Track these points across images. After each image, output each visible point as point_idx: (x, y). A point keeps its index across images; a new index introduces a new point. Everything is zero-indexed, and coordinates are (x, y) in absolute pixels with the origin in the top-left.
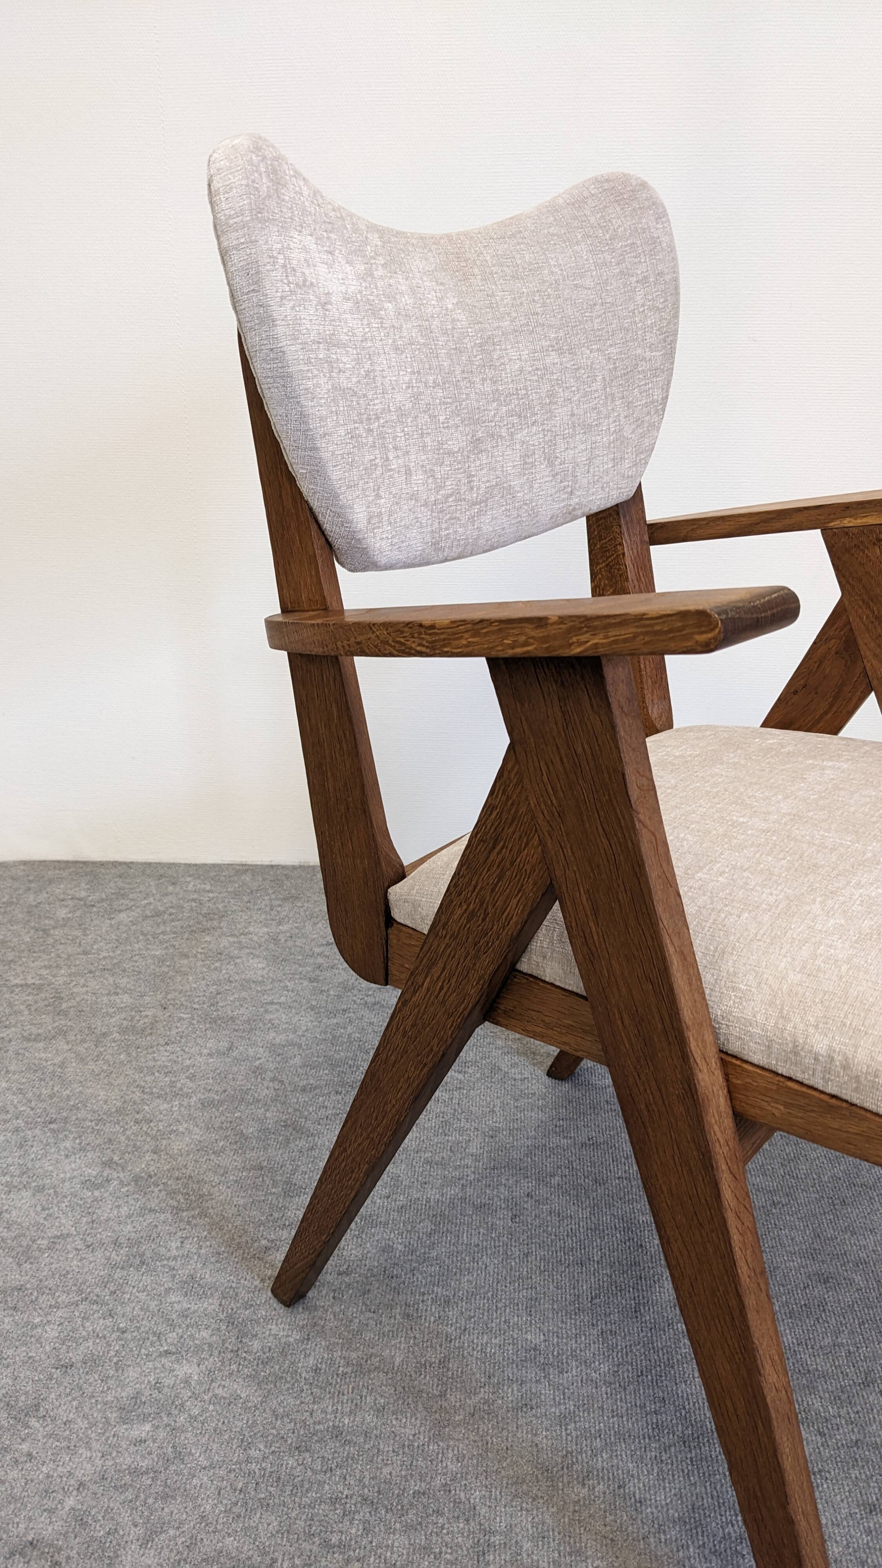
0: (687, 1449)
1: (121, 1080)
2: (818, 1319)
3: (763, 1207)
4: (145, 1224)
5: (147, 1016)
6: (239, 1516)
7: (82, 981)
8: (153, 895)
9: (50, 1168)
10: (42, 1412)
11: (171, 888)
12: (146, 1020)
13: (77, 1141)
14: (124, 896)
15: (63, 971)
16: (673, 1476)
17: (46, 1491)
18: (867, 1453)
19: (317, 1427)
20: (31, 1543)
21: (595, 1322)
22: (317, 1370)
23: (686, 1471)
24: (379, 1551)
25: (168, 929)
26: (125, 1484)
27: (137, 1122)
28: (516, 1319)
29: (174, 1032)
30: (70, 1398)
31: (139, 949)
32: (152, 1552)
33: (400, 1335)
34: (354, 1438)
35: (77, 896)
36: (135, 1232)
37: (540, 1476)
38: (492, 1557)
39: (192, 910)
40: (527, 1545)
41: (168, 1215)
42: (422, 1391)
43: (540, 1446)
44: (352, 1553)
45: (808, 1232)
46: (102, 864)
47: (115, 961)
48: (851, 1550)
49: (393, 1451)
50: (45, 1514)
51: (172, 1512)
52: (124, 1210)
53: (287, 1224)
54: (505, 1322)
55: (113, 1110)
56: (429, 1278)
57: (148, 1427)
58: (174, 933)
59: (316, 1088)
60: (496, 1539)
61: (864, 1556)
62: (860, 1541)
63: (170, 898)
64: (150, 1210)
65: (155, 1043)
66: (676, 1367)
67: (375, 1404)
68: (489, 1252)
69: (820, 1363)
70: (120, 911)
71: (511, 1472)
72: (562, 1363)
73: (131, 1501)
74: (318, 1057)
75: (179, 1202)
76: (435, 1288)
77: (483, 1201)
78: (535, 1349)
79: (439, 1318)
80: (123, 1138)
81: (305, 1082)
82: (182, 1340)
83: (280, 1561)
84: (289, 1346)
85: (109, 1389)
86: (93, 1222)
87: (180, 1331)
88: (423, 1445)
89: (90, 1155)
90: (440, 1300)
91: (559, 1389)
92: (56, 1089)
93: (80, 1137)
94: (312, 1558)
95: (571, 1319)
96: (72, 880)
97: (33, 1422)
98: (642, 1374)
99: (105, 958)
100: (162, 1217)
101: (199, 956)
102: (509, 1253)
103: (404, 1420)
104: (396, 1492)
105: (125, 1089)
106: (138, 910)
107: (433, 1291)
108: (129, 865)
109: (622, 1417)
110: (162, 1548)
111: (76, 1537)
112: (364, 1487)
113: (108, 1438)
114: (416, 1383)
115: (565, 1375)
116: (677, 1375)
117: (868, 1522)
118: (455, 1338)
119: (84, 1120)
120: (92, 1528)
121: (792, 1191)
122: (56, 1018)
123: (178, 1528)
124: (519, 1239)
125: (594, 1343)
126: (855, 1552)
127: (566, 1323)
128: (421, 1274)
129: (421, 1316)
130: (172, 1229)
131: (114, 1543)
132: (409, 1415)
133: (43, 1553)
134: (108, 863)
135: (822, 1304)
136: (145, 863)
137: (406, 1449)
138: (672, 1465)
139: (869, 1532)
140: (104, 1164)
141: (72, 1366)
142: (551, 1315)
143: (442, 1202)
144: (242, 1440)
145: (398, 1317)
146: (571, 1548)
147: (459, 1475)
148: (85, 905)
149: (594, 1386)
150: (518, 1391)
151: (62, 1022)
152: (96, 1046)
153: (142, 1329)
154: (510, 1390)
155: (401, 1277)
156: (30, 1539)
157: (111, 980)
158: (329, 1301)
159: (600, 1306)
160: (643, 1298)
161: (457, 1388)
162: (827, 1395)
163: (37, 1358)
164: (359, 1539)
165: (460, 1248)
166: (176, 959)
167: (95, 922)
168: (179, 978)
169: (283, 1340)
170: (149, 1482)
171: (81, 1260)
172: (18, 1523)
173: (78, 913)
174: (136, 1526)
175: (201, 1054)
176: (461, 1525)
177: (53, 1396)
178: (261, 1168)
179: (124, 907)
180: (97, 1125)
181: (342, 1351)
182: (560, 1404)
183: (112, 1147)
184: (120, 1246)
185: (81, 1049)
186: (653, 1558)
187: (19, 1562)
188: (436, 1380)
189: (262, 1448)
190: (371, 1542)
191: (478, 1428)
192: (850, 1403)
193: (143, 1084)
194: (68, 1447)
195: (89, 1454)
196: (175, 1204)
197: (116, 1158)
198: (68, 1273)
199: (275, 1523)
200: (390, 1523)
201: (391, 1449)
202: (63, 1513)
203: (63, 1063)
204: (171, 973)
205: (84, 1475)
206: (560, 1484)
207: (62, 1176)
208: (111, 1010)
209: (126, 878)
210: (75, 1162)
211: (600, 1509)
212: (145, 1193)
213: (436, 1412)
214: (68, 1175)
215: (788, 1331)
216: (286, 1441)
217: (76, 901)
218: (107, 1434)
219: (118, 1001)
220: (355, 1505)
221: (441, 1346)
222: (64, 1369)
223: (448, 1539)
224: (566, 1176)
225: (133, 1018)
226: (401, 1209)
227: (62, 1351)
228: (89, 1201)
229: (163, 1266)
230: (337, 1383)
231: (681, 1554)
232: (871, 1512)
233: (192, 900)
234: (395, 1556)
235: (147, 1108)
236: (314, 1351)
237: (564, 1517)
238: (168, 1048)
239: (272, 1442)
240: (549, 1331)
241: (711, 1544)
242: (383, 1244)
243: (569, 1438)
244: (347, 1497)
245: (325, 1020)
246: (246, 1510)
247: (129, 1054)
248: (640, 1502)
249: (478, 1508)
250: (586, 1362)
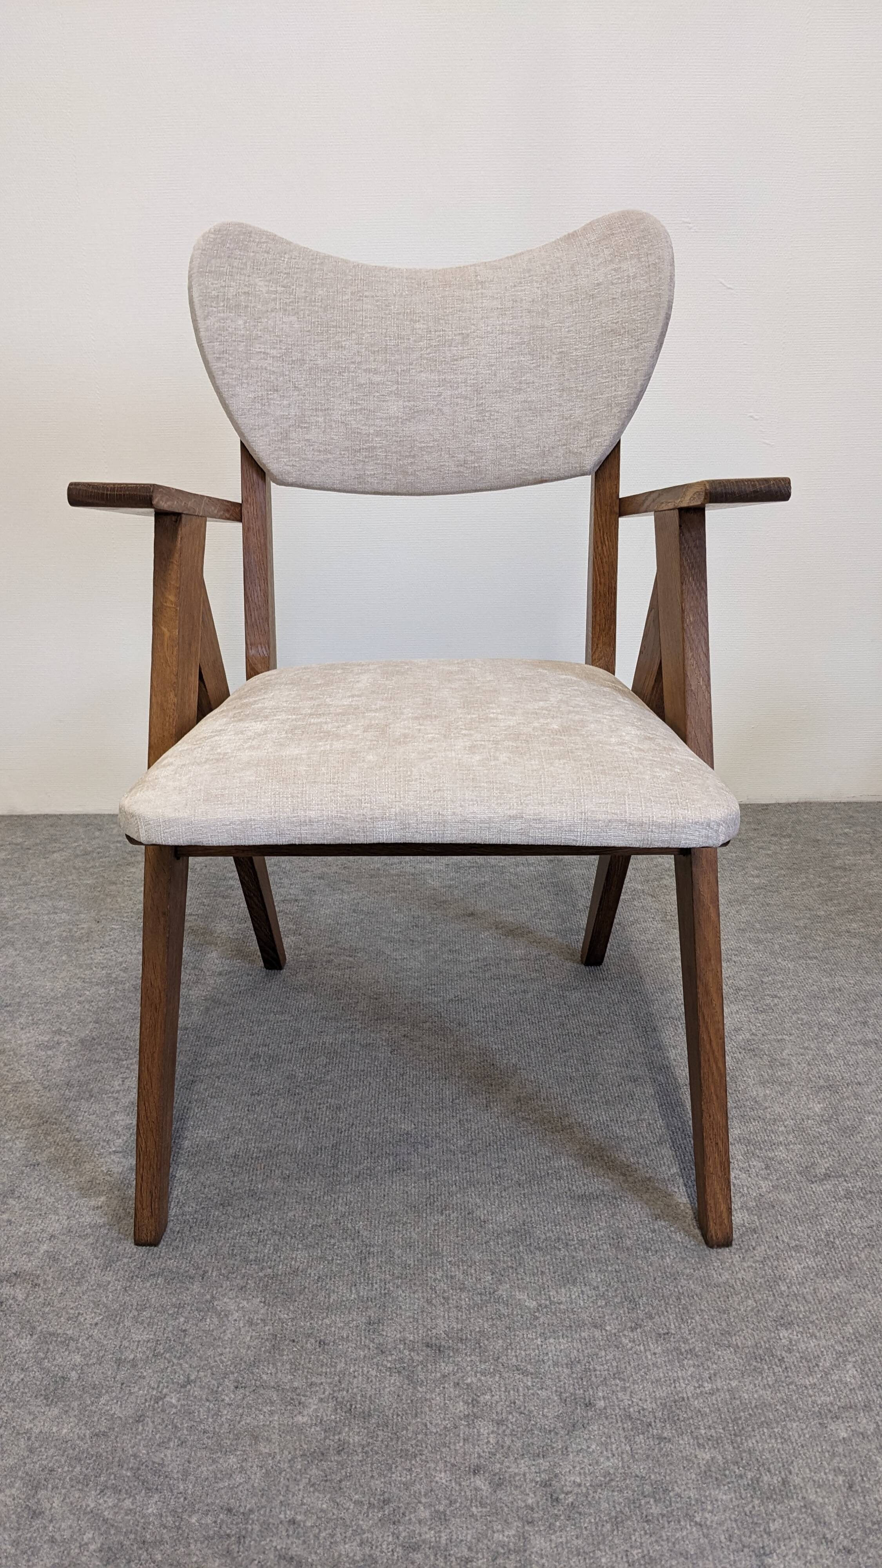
0: (521, 1189)
1: (64, 974)
2: (627, 1105)
3: (591, 1035)
4: (91, 1071)
5: (83, 928)
6: (177, 1247)
7: (24, 905)
8: (82, 839)
9: (9, 1037)
10: (17, 1194)
11: (97, 834)
12: (83, 931)
13: (30, 1018)
14: (56, 841)
15: (6, 899)
16: (510, 1205)
17: (25, 1242)
18: (657, 1184)
19: (237, 1191)
20: (15, 1274)
21: (454, 1114)
22: (235, 1157)
23: (520, 1201)
24: (286, 1262)
25: (97, 864)
26: (87, 1234)
27: (79, 1003)
28: (393, 1115)
29: (107, 938)
30: (38, 1185)
31: (73, 879)
32: (111, 1273)
33: (301, 1131)
34: (266, 1196)
35: (14, 841)
36: (84, 1077)
37: (409, 1211)
38: (371, 1260)
39: (117, 848)
40: (398, 1252)
41: (111, 1064)
42: (319, 1164)
43: (409, 1193)
44: (265, 1264)
45: (624, 1050)
46: (35, 817)
47: (52, 889)
48: (639, 1242)
49: (296, 1202)
50: (25, 1256)
51: (125, 1248)
52: (74, 1063)
53: (209, 1064)
54: (384, 1118)
55: (59, 995)
56: (324, 1094)
57: (103, 1199)
58: (104, 866)
59: (230, 972)
60: (375, 1250)
61: (648, 1245)
62: (647, 1237)
63: (97, 841)
64: (95, 1061)
65: (92, 947)
66: (516, 1139)
67: (282, 1174)
68: (373, 1074)
69: (627, 1132)
70: (54, 852)
71: (387, 1209)
72: (428, 1142)
73: (92, 1244)
74: (231, 951)
75: (119, 1055)
76: (329, 1100)
77: (368, 1042)
78: (407, 1134)
79: (332, 1118)
80: (69, 1014)
81: (221, 969)
82: (127, 1144)
83: (210, 1272)
84: (213, 1142)
85: (69, 1177)
86: (48, 1071)
87: (125, 1138)
88: (319, 1197)
89: (41, 1027)
90: (333, 1107)
91: (425, 1158)
92: (8, 983)
93: (32, 1015)
94: (235, 1268)
95: (436, 1113)
96: (9, 829)
97: (11, 1201)
98: (490, 1145)
99: (43, 887)
100: (106, 1065)
101: (126, 883)
102: (388, 1074)
103: (305, 1183)
104: (299, 1226)
105: (68, 980)
106: (70, 851)
107: (327, 1102)
108: (59, 817)
109: (473, 1172)
110: (118, 1270)
111: (50, 1268)
112: (274, 1224)
113: (72, 1207)
114: (314, 1160)
115: (430, 1148)
116: (517, 1144)
117: (654, 1225)
118: (345, 1131)
119: (35, 1003)
120: (63, 1262)
121: (614, 1024)
122: (4, 933)
123: (130, 1258)
124: (397, 1064)
125: (454, 1128)
126: (642, 1242)
127: (432, 1117)
128: (318, 1091)
129: (318, 1119)
130: (115, 1073)
131: (81, 1269)
132: (308, 1180)
133: (25, 1279)
134: (39, 816)
135: (631, 1096)
136: (72, 815)
137: (306, 1201)
138: (509, 1198)
139: (654, 1231)
140: (55, 1032)
141: (38, 1164)
142: (420, 1112)
143: (335, 1044)
144: (178, 1202)
145: (300, 1119)
146: (431, 1250)
147: (347, 1214)
148: (22, 848)
149: (452, 1154)
150: (394, 1160)
151: (10, 935)
152: (41, 951)
153: (94, 1138)
154: (387, 1161)
155: (302, 1094)
156: (14, 1271)
157: (50, 903)
158: (244, 1112)
159: (459, 1104)
160: (493, 1097)
161: (346, 1161)
162: (630, 1151)
163: (10, 1161)
164: (270, 1256)
165: (349, 1073)
166: (105, 885)
167: (32, 861)
168: (109, 900)
169: (208, 1139)
170: (106, 1232)
171: (40, 1097)
172: (3, 1263)
173: (16, 855)
174: (97, 1258)
175: (132, 954)
176: (348, 1243)
177: (25, 1184)
178: (187, 1029)
179: (56, 849)
180: (46, 1006)
181: (255, 1143)
182: (425, 1166)
183: (60, 1021)
184: (73, 1086)
185: (28, 954)
186: (492, 1254)
187: (6, 1286)
188: (329, 1157)
189: (194, 1206)
190: (280, 1257)
191: (362, 1185)
192: (647, 1155)
193: (84, 976)
194: (40, 1215)
195: (57, 1218)
196: (116, 1056)
197: (64, 1028)
198: (30, 1106)
199: (207, 1250)
200: (294, 1245)
201: (294, 1200)
202: (40, 1255)
203: (13, 964)
204: (102, 896)
205: (54, 1230)
206: (424, 1215)
207: (19, 1042)
208: (51, 925)
209: (57, 826)
210: (29, 1032)
211: (454, 1227)
212: (90, 1050)
213: (329, 1177)
214: (25, 1041)
215: (603, 1113)
216: (213, 1201)
217: (14, 846)
218: (71, 1204)
219: (57, 918)
220: (267, 1235)
221: (334, 1136)
222: (32, 1167)
223: (338, 1252)
224: (435, 1022)
225: (71, 930)
226: (301, 1051)
227: (29, 1156)
228: (44, 1058)
229: (109, 1097)
230: (252, 1163)
231: (513, 1250)
232: (656, 1219)
233: (117, 842)
234: (298, 1264)
235: (88, 993)
236: (233, 1144)
237: (426, 1234)
238: (103, 950)
239: (202, 1201)
240: (418, 1122)
241: (535, 1244)
242: (287, 1074)
243: (432, 1186)
244: (261, 1231)
245: (237, 925)
246: (183, 1243)
247: (69, 956)
248: (485, 1222)
249: (361, 1232)
250: (446, 1140)
